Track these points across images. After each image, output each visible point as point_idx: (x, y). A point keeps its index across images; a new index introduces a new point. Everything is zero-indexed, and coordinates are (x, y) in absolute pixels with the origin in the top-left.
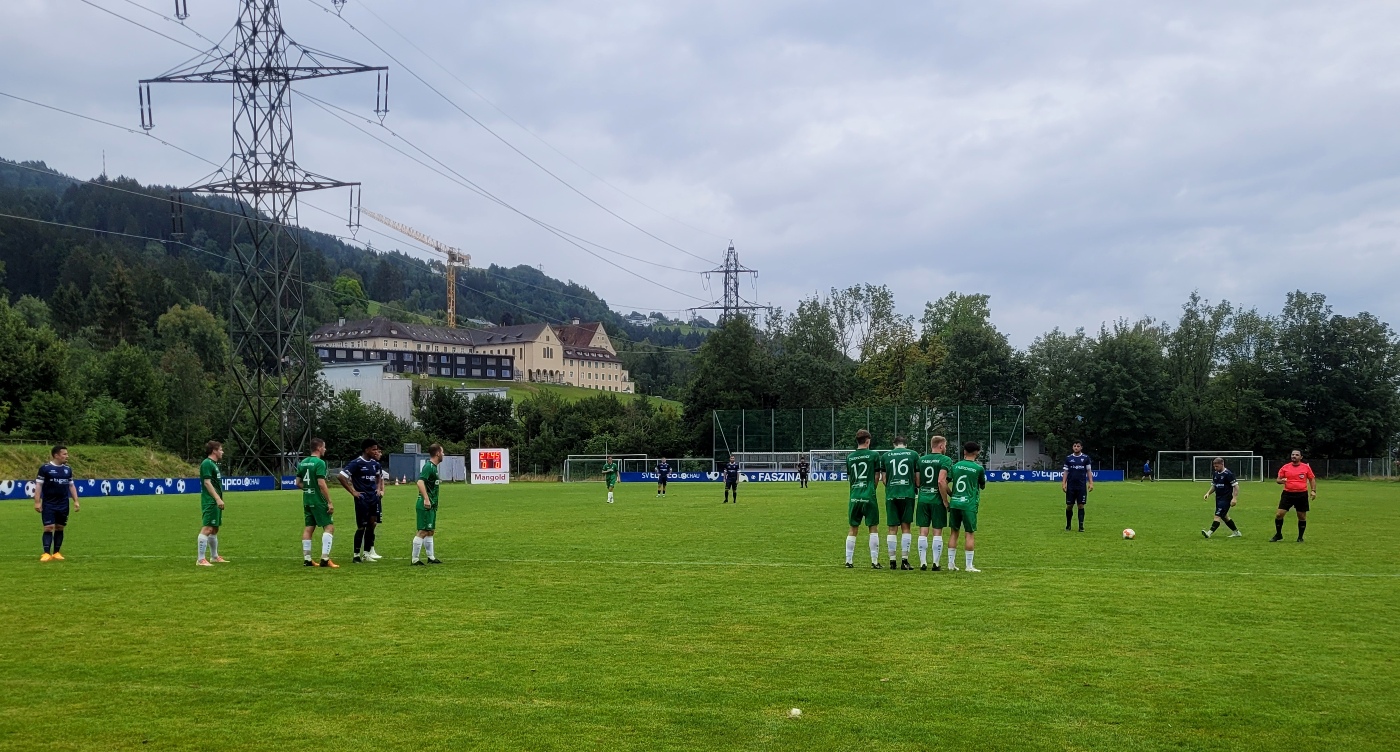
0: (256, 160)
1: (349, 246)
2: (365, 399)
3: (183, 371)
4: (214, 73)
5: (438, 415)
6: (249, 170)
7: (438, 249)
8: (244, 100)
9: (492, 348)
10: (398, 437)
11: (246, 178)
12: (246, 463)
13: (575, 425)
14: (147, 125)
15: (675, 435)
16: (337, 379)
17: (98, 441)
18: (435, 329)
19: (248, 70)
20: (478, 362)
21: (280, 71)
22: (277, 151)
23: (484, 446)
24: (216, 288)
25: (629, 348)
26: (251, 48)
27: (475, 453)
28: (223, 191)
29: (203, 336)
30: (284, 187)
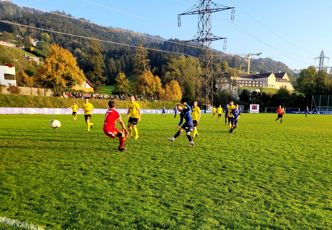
0: (203, 33)
4: (194, 12)
6: (201, 36)
8: (201, 18)
9: (258, 79)
14: (179, 25)
19: (202, 10)
20: (254, 83)
21: (209, 10)
22: (208, 31)
30: (209, 40)
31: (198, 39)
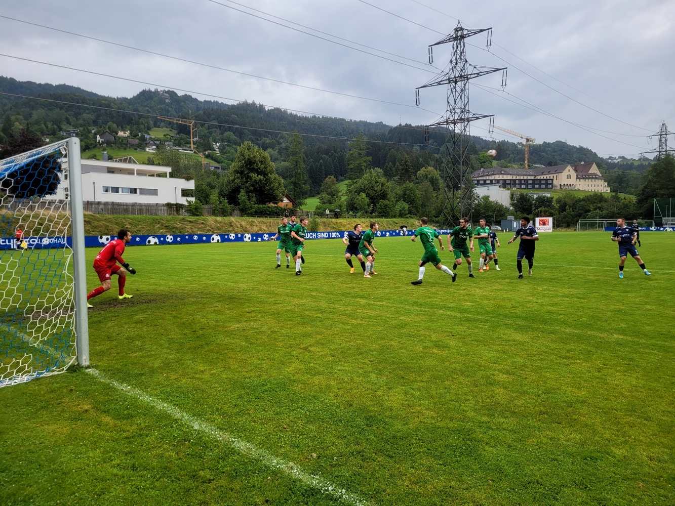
0: (455, 111)
1: (485, 140)
2: (491, 199)
3: (426, 191)
4: (441, 81)
5: (521, 204)
6: (452, 116)
7: (522, 138)
8: (452, 90)
9: (543, 176)
10: (504, 213)
11: (451, 119)
12: (448, 224)
13: (582, 207)
14: (418, 103)
15: (632, 210)
16: (481, 191)
17: (399, 217)
18: (519, 169)
20: (538, 182)
21: (465, 76)
22: (463, 107)
23: (541, 216)
24: (437, 161)
25: (608, 172)
27: (538, 220)
28: (443, 124)
29: (432, 178)
30: (465, 120)
31: (447, 121)
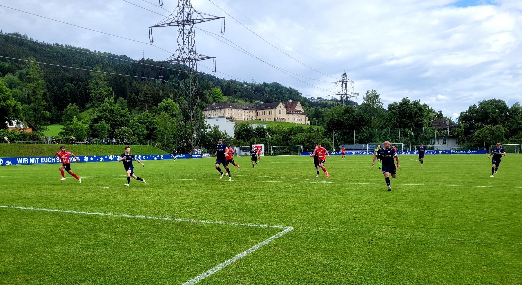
0: (184, 51)
1: (218, 78)
2: (220, 129)
4: (171, 23)
6: (182, 55)
8: (180, 32)
11: (181, 58)
12: (181, 150)
14: (151, 41)
16: (211, 122)
19: (181, 21)
21: (191, 21)
22: (190, 48)
25: (309, 109)
26: (182, 14)
28: (174, 62)
30: (193, 60)
31: (177, 60)
